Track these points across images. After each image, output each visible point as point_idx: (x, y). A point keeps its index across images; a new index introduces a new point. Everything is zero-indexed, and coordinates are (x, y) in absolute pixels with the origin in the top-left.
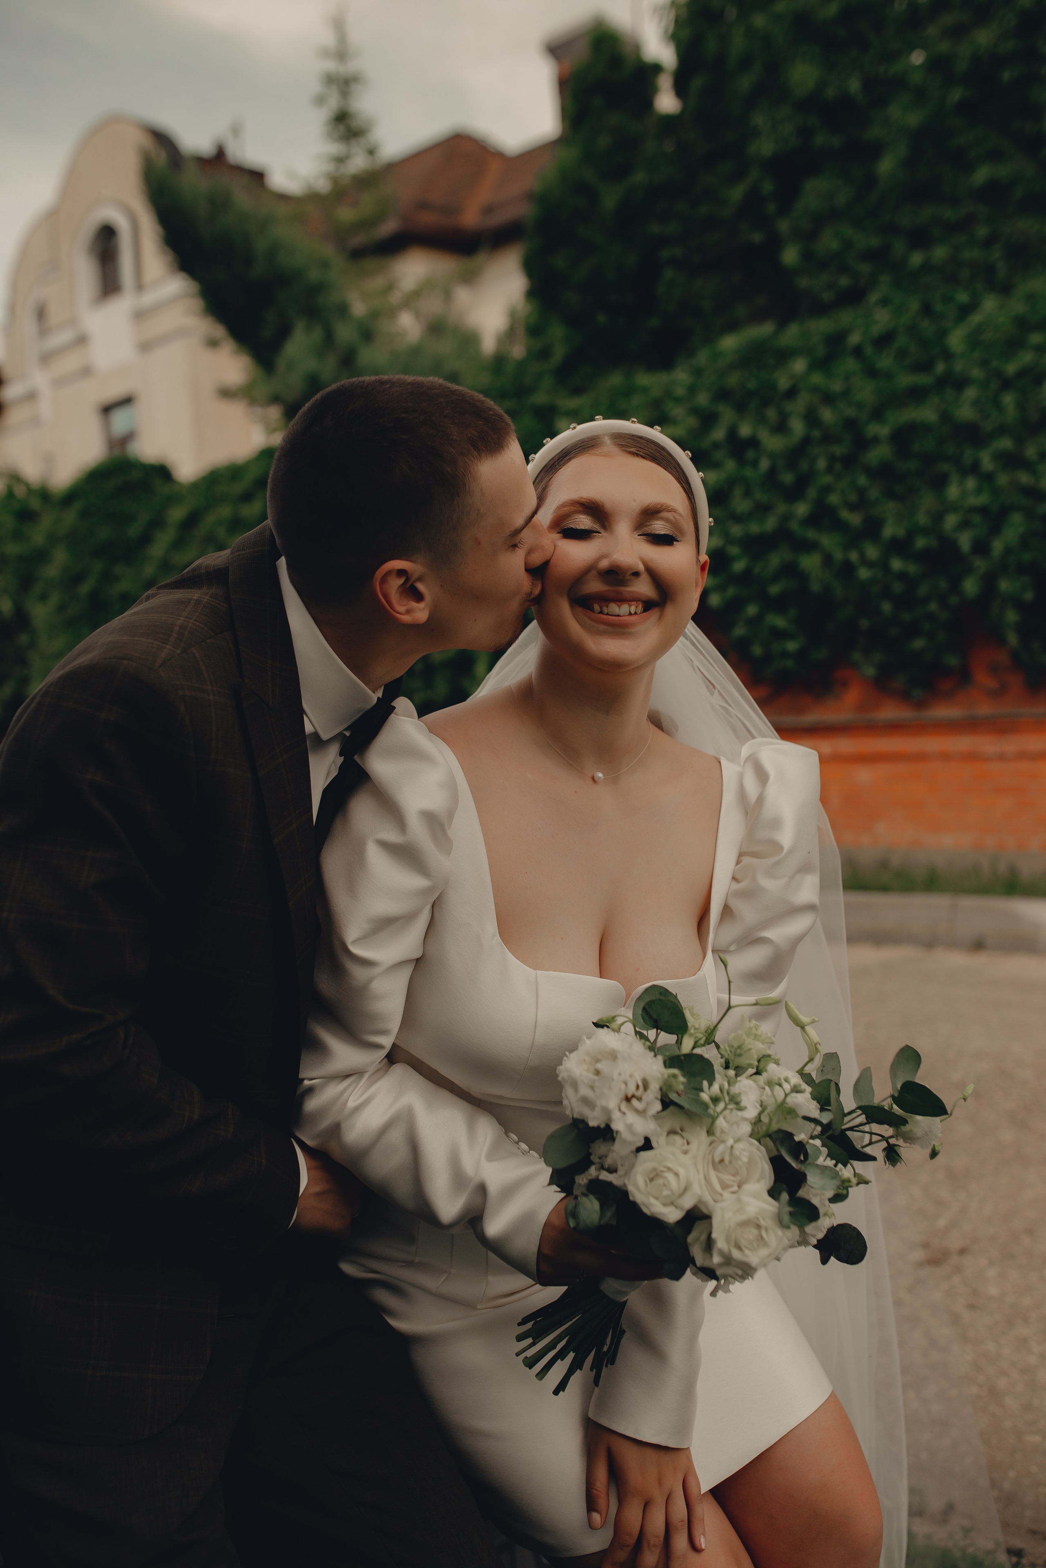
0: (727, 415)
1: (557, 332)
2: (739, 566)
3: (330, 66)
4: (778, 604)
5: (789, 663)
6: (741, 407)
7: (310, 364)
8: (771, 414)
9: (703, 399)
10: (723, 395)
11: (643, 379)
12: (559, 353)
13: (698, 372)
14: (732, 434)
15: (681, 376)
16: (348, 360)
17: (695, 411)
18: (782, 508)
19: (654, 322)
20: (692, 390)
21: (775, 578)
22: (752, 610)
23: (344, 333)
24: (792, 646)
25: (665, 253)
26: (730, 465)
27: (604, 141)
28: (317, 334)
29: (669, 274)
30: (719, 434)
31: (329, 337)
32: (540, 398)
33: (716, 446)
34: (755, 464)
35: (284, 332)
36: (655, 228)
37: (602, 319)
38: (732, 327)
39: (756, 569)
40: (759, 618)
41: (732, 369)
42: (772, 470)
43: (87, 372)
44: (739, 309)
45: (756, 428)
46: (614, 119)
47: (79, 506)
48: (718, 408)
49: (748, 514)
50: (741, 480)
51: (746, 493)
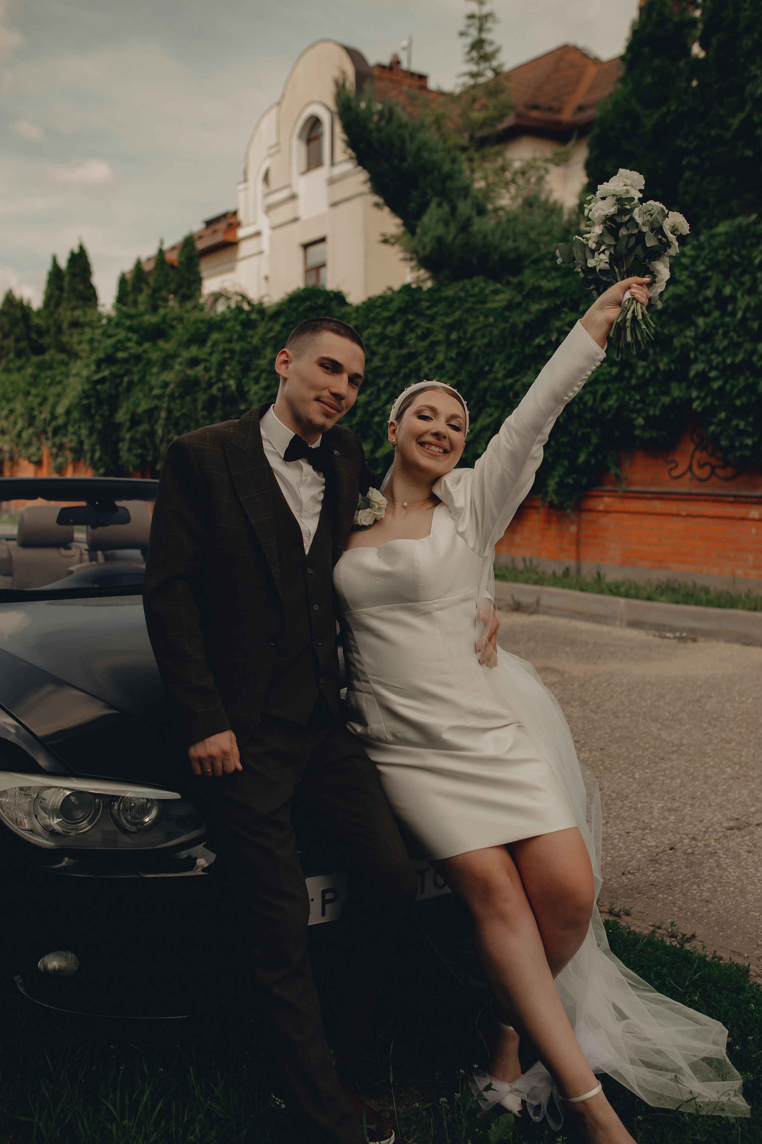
0: (716, 279)
2: (716, 385)
3: (473, 8)
4: (741, 412)
5: (747, 453)
6: (726, 275)
7: (440, 230)
8: (747, 278)
9: (700, 267)
10: (714, 265)
14: (719, 292)
16: (465, 227)
17: (694, 275)
18: (748, 346)
20: (694, 259)
21: (739, 395)
22: (723, 415)
23: (464, 208)
24: (749, 442)
25: (685, 161)
26: (716, 314)
27: (649, 80)
28: (446, 208)
29: (687, 174)
30: (709, 293)
31: (453, 209)
33: (707, 300)
34: (734, 313)
35: (424, 207)
36: (680, 143)
38: (730, 215)
39: (728, 387)
40: (728, 420)
41: (723, 246)
42: (744, 318)
43: (296, 220)
44: (734, 203)
45: (735, 289)
46: (657, 62)
47: (282, 320)
48: (710, 273)
49: (725, 349)
50: (722, 325)
51: (725, 335)
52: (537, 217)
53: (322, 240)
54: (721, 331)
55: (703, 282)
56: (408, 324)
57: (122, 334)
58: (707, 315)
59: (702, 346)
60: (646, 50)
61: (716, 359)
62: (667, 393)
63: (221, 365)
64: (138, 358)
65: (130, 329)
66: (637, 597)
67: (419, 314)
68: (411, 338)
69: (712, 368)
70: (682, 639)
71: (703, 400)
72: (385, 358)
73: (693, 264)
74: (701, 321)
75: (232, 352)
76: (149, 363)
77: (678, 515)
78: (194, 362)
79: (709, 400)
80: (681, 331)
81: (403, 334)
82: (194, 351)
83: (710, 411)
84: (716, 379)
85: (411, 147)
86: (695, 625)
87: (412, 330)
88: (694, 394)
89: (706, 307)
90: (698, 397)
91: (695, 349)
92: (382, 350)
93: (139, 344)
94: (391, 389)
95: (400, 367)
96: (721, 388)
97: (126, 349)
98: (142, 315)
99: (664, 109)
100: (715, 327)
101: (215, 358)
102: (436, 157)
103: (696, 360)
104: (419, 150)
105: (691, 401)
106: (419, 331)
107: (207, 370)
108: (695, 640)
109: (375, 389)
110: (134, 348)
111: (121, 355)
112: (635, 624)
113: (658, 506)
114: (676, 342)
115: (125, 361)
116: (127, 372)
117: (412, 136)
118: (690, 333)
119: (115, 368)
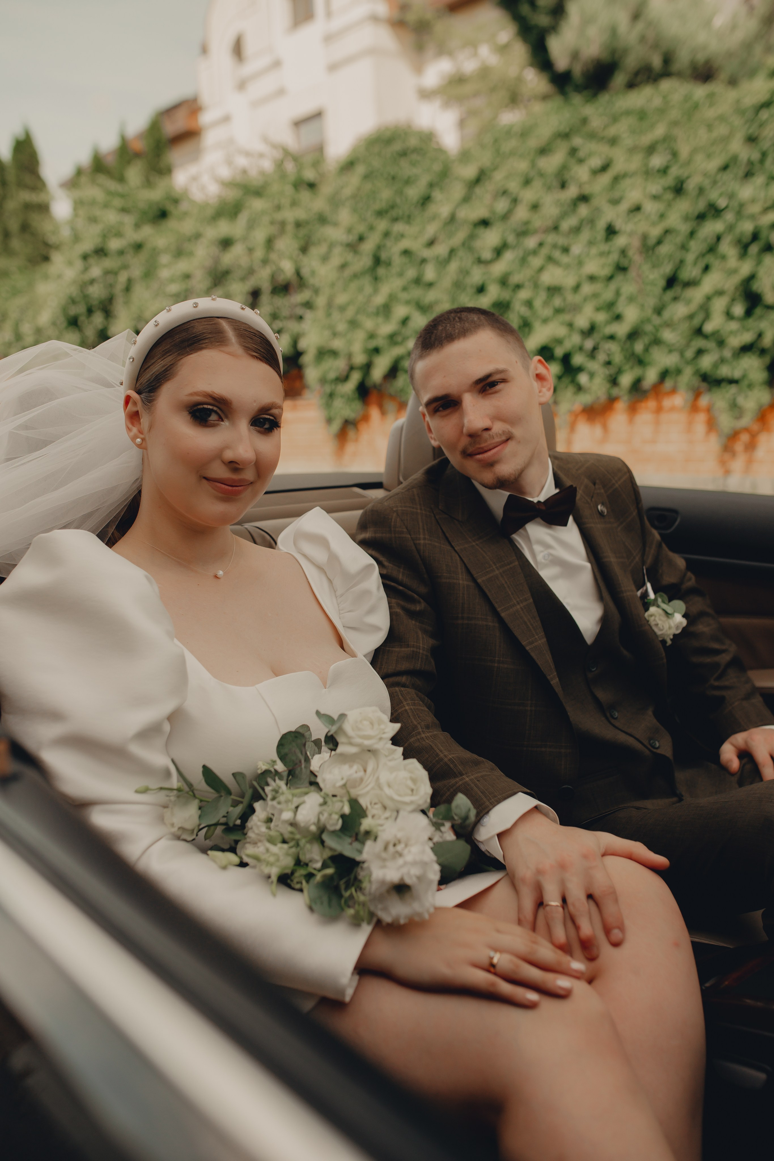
43: (281, 92)
53: (318, 115)
56: (573, 152)
57: (111, 217)
63: (270, 243)
64: (138, 247)
65: (124, 210)
67: (592, 136)
68: (582, 173)
72: (535, 207)
75: (283, 224)
76: (155, 253)
78: (226, 243)
81: (564, 168)
82: (224, 228)
87: (581, 161)
92: (528, 195)
93: (137, 226)
94: (545, 251)
95: (564, 215)
97: (119, 234)
101: (260, 235)
106: (596, 162)
107: (251, 250)
109: (520, 253)
110: (132, 236)
111: (114, 244)
115: (121, 253)
116: (125, 267)
119: (108, 263)
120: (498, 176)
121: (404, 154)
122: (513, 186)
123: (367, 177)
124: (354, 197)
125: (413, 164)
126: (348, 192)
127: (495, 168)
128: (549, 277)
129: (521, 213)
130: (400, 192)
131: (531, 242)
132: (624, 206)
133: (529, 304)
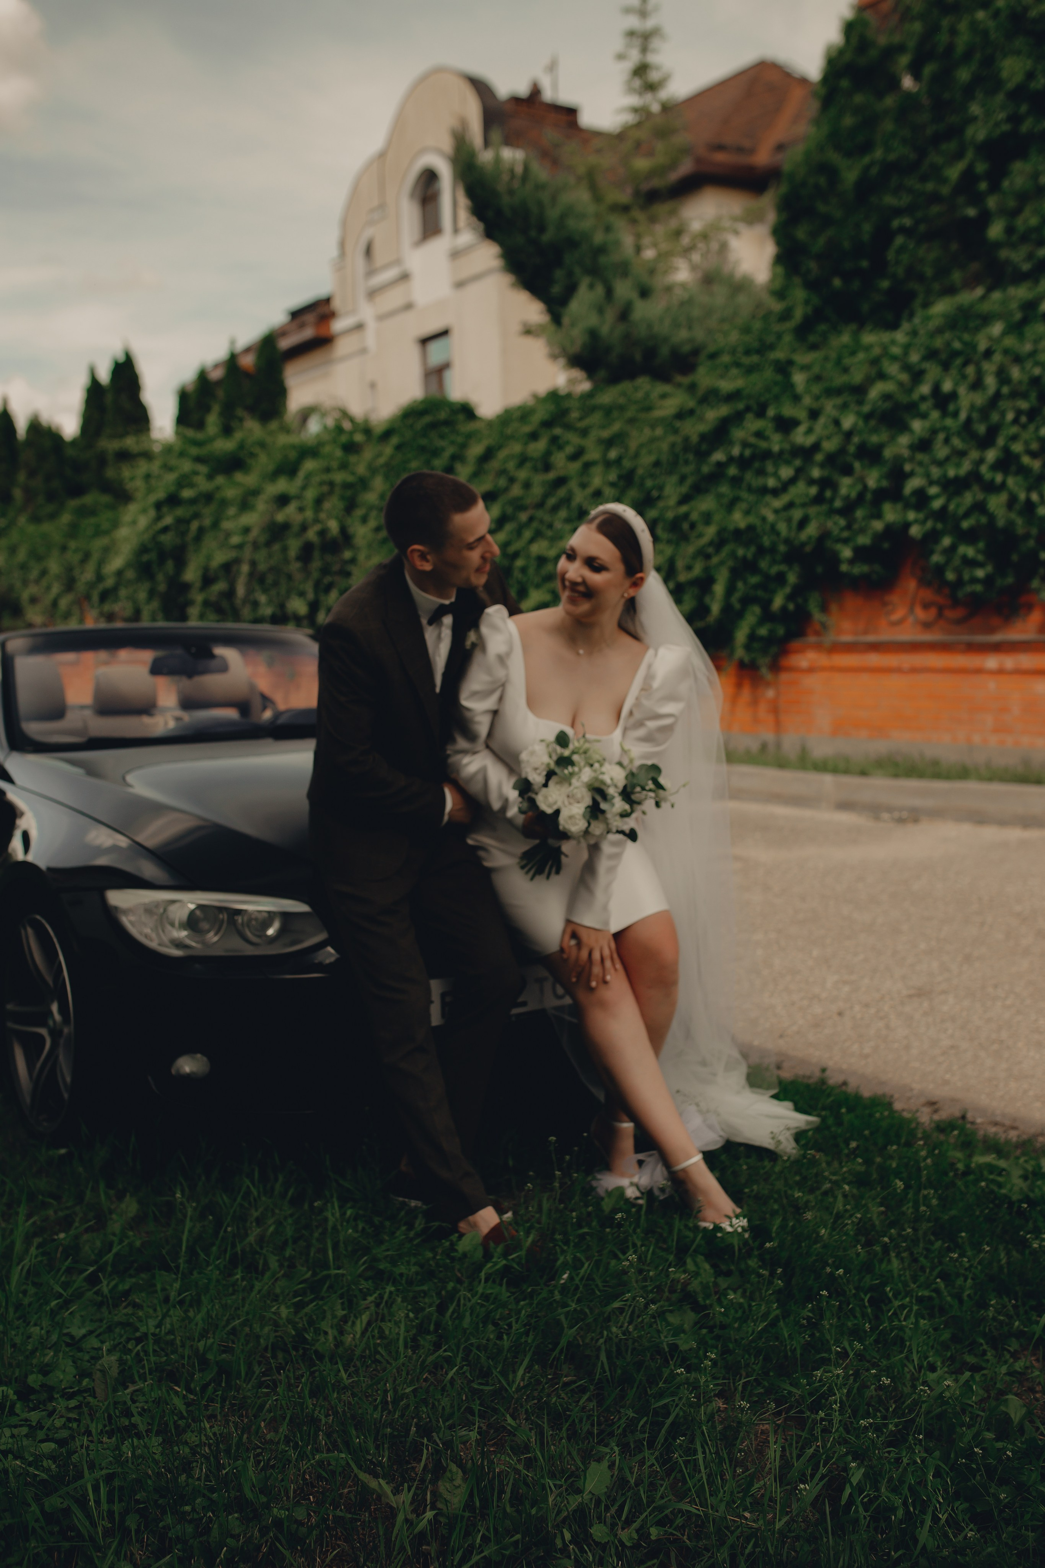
0: (933, 371)
1: (799, 294)
2: (937, 504)
3: (633, 22)
4: (970, 536)
5: (978, 588)
6: (946, 366)
7: (593, 320)
8: (970, 370)
9: (914, 358)
10: (931, 355)
11: (869, 338)
12: (799, 314)
13: (914, 333)
14: (936, 389)
15: (900, 336)
16: (624, 315)
17: (907, 367)
18: (974, 454)
19: (885, 284)
20: (907, 348)
21: (967, 515)
22: (947, 541)
23: (623, 290)
24: (980, 573)
25: (895, 223)
26: (935, 415)
27: (848, 121)
28: (600, 290)
29: (899, 240)
30: (925, 389)
31: (609, 292)
32: (779, 354)
33: (923, 398)
34: (955, 414)
35: (571, 289)
36: (889, 200)
37: (837, 282)
38: (950, 291)
39: (952, 507)
40: (953, 548)
41: (939, 331)
42: (969, 421)
43: (409, 307)
44: (957, 276)
45: (956, 384)
46: (859, 99)
47: (395, 440)
48: (926, 365)
49: (947, 459)
50: (945, 429)
51: (947, 441)
52: (720, 296)
53: (444, 333)
54: (941, 436)
55: (917, 376)
56: (554, 440)
57: (187, 466)
58: (924, 416)
59: (920, 456)
60: (845, 83)
61: (935, 472)
62: (879, 516)
63: (319, 502)
64: (208, 497)
65: (198, 459)
66: (847, 771)
67: (568, 427)
68: (559, 459)
69: (931, 483)
70: (901, 821)
71: (923, 522)
72: (527, 485)
73: (906, 353)
74: (917, 425)
75: (331, 484)
76: (224, 503)
77: (899, 670)
78: (283, 500)
79: (929, 524)
80: (893, 438)
81: (548, 453)
82: (281, 485)
83: (932, 537)
84: (937, 496)
85: (553, 214)
86: (917, 802)
87: (560, 448)
88: (911, 515)
89: (924, 407)
90: (916, 521)
91: (911, 459)
92: (523, 475)
93: (210, 477)
94: (535, 525)
95: (546, 496)
96: (944, 508)
97: (191, 485)
98: (211, 440)
99: (866, 160)
100: (934, 432)
101: (310, 494)
102: (586, 225)
103: (912, 474)
104: (563, 217)
105: (907, 525)
106: (569, 450)
107: (301, 509)
108: (916, 821)
110: (203, 484)
111: (187, 493)
112: (844, 806)
113: (874, 659)
114: (888, 453)
115: (193, 501)
116: (196, 516)
117: (554, 198)
118: (904, 440)
119: (180, 512)
120: (502, 454)
121: (434, 426)
122: (511, 465)
123: (398, 448)
124: (387, 465)
125: (442, 437)
126: (382, 460)
127: (500, 447)
128: (536, 549)
129: (516, 491)
130: (428, 463)
131: (523, 517)
132: (589, 490)
133: (524, 570)
